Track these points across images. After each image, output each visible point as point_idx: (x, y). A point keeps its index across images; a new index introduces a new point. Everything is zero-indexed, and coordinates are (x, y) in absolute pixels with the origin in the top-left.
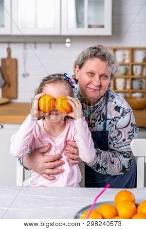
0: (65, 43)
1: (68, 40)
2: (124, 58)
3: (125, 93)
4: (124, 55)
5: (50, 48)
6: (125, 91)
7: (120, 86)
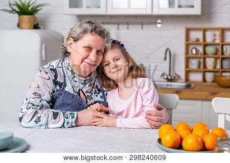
0: (156, 23)
1: (159, 21)
2: (214, 38)
3: (215, 72)
4: (215, 35)
5: (142, 28)
6: (215, 70)
7: (210, 66)
